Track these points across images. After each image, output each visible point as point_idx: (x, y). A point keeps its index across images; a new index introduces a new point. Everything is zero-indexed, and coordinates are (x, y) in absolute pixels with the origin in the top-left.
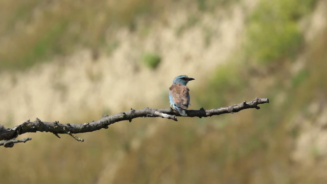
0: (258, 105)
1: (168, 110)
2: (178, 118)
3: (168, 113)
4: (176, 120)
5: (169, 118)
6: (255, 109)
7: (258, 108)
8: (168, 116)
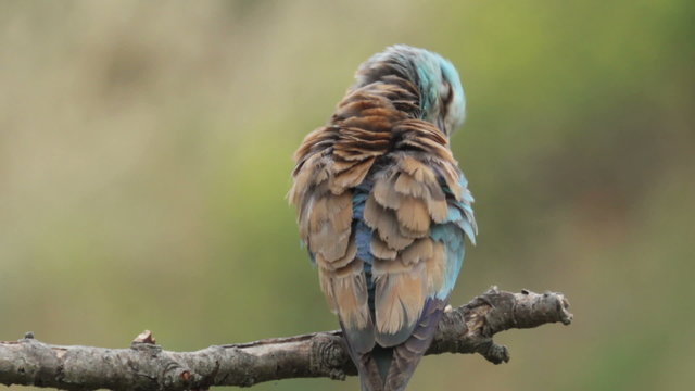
0: (500, 340)
6: (477, 354)
7: (496, 357)
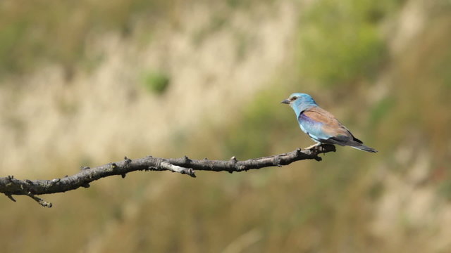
0: (319, 155)
1: (182, 160)
2: (196, 172)
3: (181, 165)
4: (193, 175)
5: (183, 172)
6: (314, 160)
7: (319, 159)
8: (181, 169)
